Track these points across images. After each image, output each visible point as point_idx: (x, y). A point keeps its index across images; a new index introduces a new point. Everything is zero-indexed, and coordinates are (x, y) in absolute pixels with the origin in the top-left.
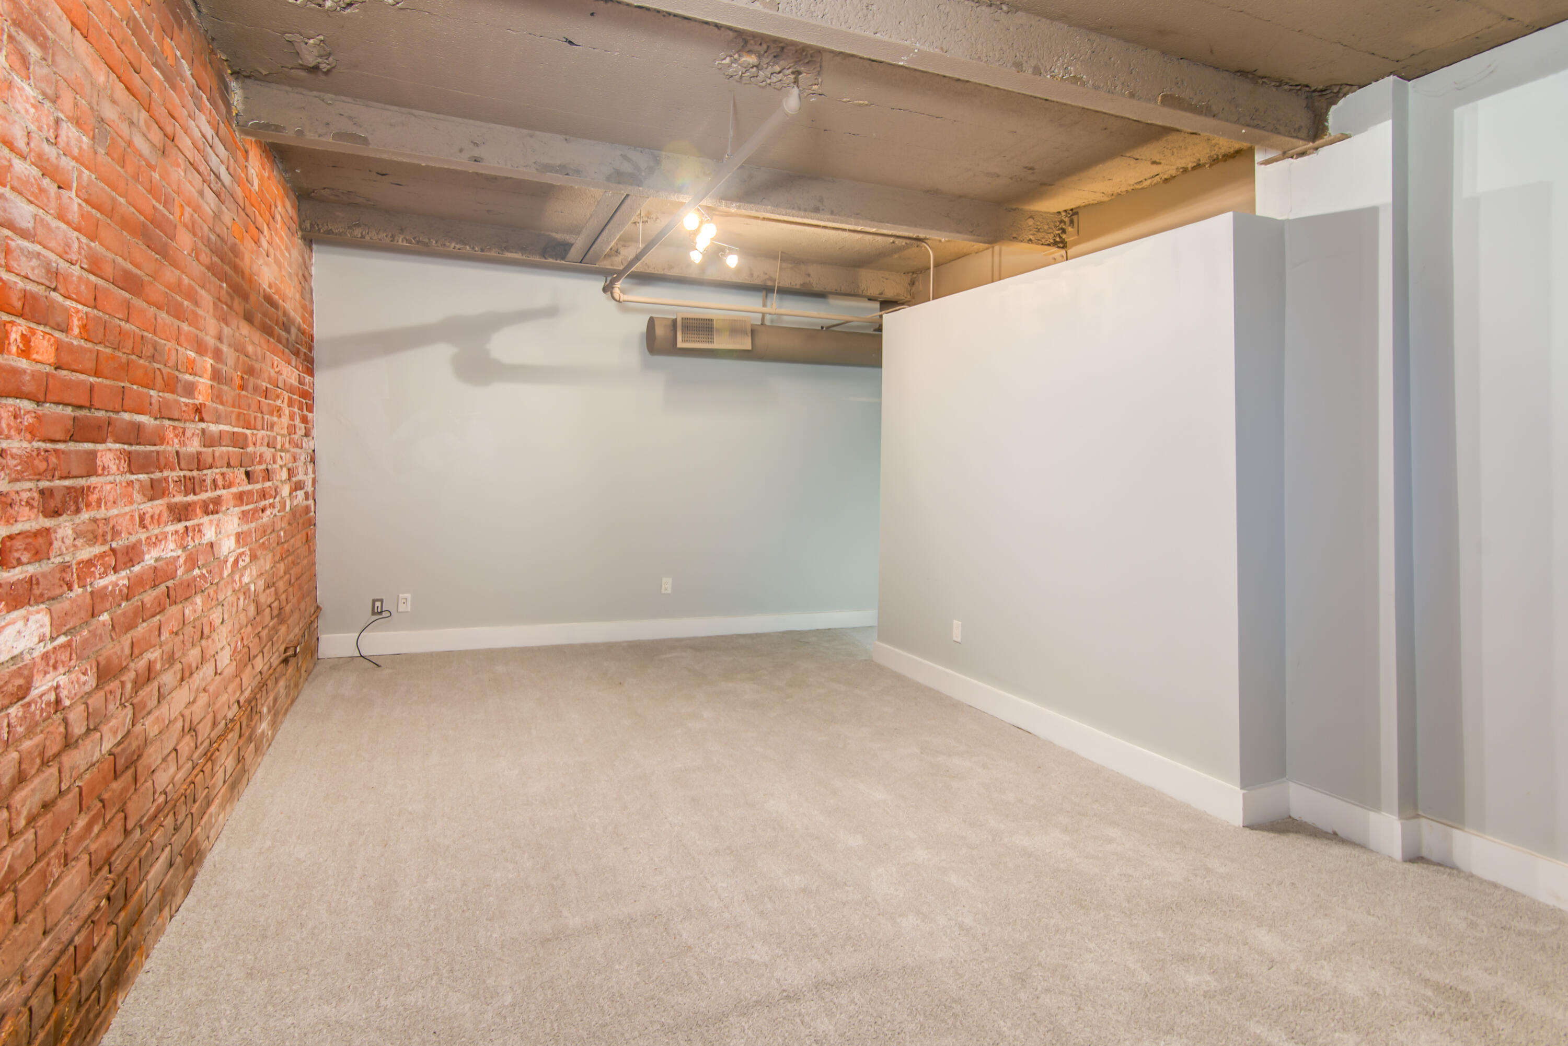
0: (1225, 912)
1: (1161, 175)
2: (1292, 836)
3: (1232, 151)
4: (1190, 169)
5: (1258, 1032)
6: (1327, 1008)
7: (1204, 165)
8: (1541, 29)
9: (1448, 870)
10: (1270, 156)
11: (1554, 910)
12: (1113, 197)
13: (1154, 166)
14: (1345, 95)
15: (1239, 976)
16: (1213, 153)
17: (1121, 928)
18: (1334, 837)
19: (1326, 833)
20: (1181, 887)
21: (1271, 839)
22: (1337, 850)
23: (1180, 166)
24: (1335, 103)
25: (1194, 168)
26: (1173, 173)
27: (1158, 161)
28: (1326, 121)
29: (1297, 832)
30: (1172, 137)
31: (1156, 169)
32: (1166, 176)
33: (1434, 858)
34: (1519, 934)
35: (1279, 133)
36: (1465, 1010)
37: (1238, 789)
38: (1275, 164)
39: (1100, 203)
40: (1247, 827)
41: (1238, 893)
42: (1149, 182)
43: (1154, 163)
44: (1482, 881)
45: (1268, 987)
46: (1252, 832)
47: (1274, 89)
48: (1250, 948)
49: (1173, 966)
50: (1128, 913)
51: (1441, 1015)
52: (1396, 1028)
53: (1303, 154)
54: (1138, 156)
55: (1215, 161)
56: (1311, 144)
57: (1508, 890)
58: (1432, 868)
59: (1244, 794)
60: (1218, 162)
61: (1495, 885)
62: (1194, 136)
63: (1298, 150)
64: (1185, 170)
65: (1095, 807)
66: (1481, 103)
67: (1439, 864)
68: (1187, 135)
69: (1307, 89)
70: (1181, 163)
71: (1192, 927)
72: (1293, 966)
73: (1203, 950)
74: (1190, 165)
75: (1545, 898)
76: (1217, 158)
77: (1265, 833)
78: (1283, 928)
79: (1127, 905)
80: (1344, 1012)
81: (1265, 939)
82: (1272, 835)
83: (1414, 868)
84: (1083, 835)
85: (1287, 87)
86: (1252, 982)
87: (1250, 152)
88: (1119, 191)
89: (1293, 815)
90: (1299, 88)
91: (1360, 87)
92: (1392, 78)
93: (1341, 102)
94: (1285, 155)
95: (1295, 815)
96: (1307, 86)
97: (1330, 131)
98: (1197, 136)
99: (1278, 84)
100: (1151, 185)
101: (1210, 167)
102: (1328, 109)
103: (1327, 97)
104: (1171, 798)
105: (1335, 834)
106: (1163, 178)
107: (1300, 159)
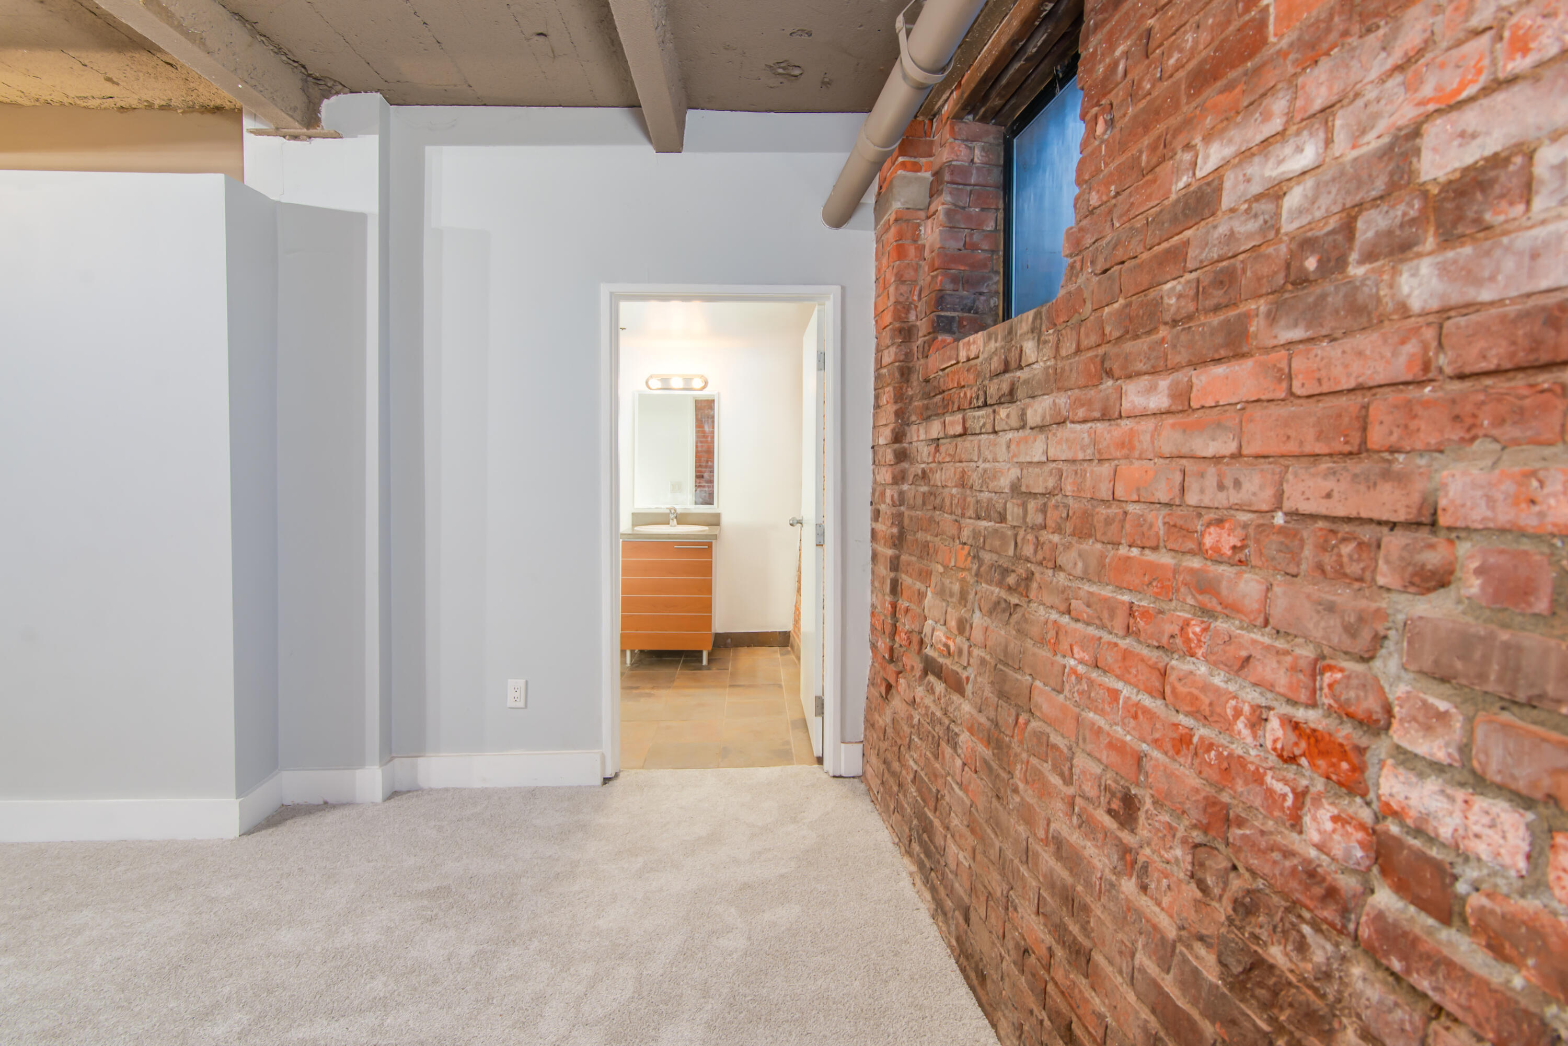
0: (241, 935)
1: (116, 100)
2: (289, 822)
3: (212, 104)
4: (156, 106)
5: (301, 1036)
6: (355, 968)
7: (175, 109)
8: (485, 105)
9: (415, 793)
10: (259, 126)
11: (483, 790)
12: (38, 104)
13: (108, 85)
14: (337, 93)
15: (270, 992)
16: (189, 98)
17: (121, 1028)
18: (326, 806)
19: (318, 805)
20: (187, 936)
21: (270, 835)
22: (330, 817)
23: (145, 97)
24: (328, 98)
25: (162, 108)
26: (134, 103)
27: (115, 80)
28: (319, 112)
29: (293, 817)
30: (144, 57)
31: (110, 89)
32: (123, 104)
33: (404, 789)
34: (469, 819)
35: (276, 105)
36: (451, 900)
37: (234, 800)
38: (265, 137)
39: (14, 105)
40: (244, 834)
41: (250, 907)
42: (98, 102)
43: (109, 80)
44: (438, 791)
45: (301, 984)
46: (249, 837)
47: (272, 54)
48: (275, 957)
49: (197, 1030)
50: (125, 1004)
51: (436, 915)
52: (410, 948)
53: (295, 137)
54: (86, 62)
55: (190, 109)
56: (305, 130)
57: (455, 789)
58: (404, 797)
59: (240, 803)
60: (192, 112)
61: (447, 790)
62: (168, 67)
63: (292, 131)
64: (150, 106)
65: (46, 899)
66: (446, 149)
67: (409, 792)
68: (160, 63)
69: (303, 70)
70: (148, 95)
71: (208, 972)
72: (318, 949)
73: (227, 990)
74: (157, 103)
75: (477, 784)
76: (193, 107)
77: (263, 832)
78: (301, 918)
79: (122, 996)
80: (369, 963)
81: (288, 938)
82: (270, 831)
83: (392, 802)
84: (37, 943)
85: (284, 58)
86: (285, 989)
87: (236, 115)
88: (49, 98)
89: (286, 803)
90: (296, 64)
91: (352, 92)
92: (379, 95)
93: (334, 99)
94: (277, 131)
95: (287, 802)
96: (304, 67)
97: (323, 124)
98: (174, 70)
99: (276, 50)
100: (98, 109)
101: (182, 113)
102: (321, 102)
103: (321, 87)
104: (151, 841)
105: (326, 803)
106: (118, 105)
107: (292, 142)
